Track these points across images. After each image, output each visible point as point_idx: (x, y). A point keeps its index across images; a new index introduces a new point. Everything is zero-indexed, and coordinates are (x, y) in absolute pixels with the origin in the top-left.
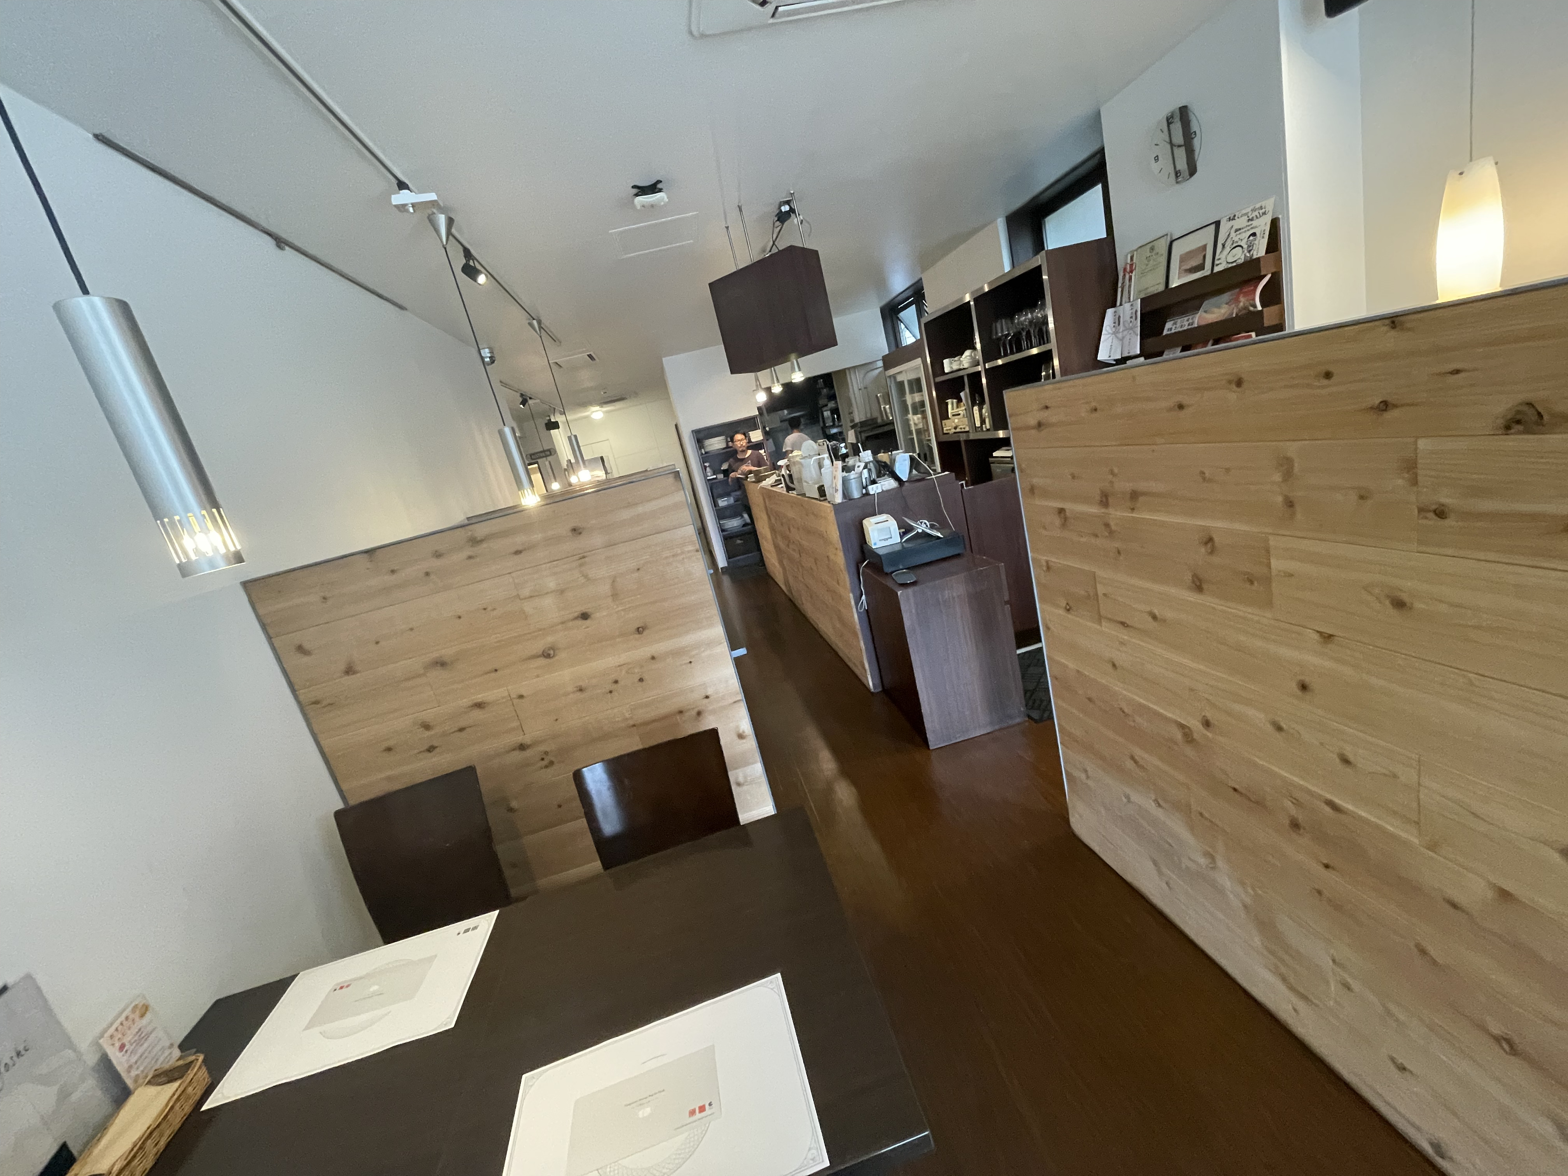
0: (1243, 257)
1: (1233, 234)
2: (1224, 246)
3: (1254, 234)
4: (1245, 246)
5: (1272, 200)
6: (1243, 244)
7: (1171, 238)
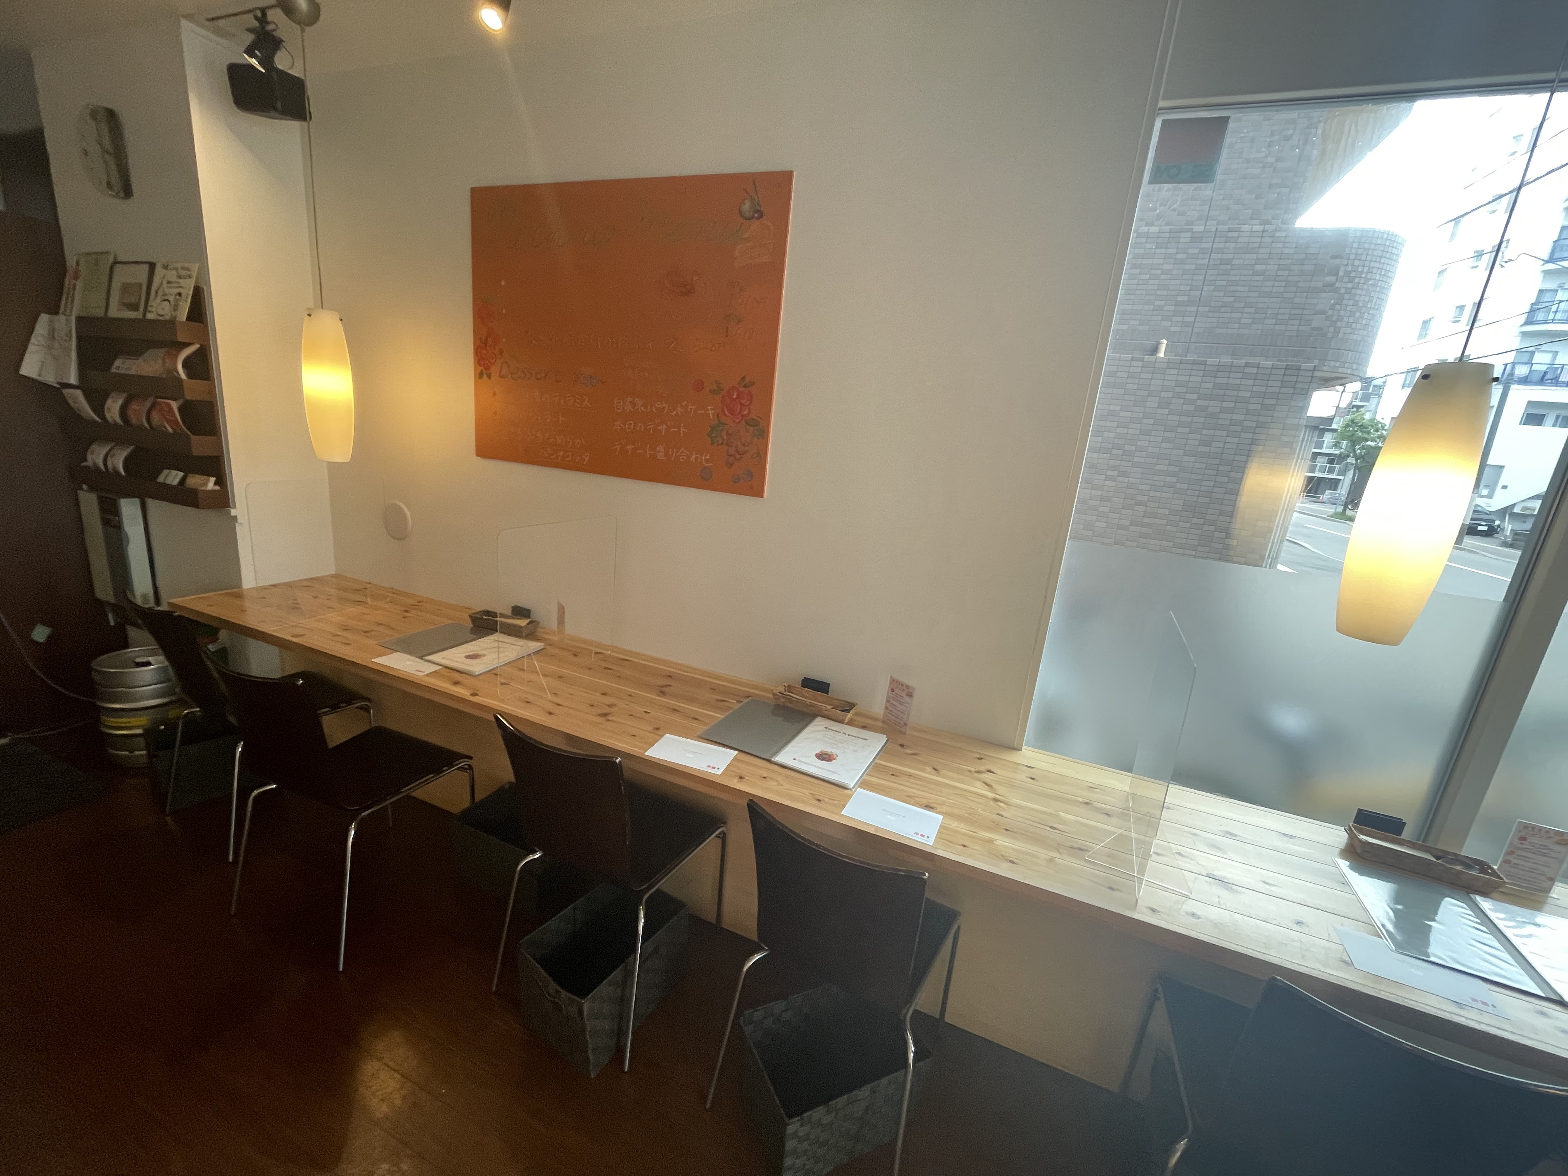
0: (169, 314)
1: (165, 285)
2: (156, 293)
3: (180, 294)
4: (172, 303)
5: (197, 265)
6: (171, 299)
7: (115, 258)
